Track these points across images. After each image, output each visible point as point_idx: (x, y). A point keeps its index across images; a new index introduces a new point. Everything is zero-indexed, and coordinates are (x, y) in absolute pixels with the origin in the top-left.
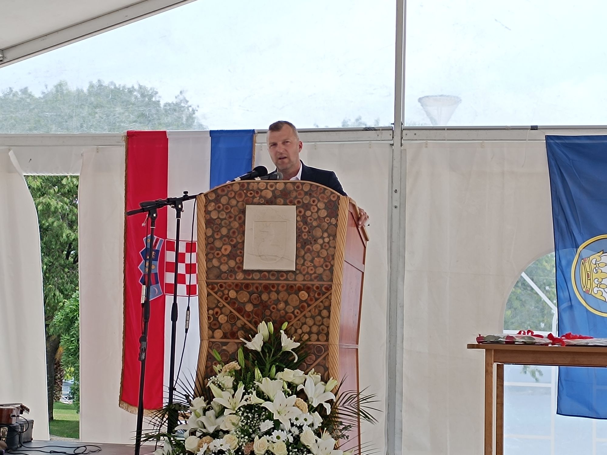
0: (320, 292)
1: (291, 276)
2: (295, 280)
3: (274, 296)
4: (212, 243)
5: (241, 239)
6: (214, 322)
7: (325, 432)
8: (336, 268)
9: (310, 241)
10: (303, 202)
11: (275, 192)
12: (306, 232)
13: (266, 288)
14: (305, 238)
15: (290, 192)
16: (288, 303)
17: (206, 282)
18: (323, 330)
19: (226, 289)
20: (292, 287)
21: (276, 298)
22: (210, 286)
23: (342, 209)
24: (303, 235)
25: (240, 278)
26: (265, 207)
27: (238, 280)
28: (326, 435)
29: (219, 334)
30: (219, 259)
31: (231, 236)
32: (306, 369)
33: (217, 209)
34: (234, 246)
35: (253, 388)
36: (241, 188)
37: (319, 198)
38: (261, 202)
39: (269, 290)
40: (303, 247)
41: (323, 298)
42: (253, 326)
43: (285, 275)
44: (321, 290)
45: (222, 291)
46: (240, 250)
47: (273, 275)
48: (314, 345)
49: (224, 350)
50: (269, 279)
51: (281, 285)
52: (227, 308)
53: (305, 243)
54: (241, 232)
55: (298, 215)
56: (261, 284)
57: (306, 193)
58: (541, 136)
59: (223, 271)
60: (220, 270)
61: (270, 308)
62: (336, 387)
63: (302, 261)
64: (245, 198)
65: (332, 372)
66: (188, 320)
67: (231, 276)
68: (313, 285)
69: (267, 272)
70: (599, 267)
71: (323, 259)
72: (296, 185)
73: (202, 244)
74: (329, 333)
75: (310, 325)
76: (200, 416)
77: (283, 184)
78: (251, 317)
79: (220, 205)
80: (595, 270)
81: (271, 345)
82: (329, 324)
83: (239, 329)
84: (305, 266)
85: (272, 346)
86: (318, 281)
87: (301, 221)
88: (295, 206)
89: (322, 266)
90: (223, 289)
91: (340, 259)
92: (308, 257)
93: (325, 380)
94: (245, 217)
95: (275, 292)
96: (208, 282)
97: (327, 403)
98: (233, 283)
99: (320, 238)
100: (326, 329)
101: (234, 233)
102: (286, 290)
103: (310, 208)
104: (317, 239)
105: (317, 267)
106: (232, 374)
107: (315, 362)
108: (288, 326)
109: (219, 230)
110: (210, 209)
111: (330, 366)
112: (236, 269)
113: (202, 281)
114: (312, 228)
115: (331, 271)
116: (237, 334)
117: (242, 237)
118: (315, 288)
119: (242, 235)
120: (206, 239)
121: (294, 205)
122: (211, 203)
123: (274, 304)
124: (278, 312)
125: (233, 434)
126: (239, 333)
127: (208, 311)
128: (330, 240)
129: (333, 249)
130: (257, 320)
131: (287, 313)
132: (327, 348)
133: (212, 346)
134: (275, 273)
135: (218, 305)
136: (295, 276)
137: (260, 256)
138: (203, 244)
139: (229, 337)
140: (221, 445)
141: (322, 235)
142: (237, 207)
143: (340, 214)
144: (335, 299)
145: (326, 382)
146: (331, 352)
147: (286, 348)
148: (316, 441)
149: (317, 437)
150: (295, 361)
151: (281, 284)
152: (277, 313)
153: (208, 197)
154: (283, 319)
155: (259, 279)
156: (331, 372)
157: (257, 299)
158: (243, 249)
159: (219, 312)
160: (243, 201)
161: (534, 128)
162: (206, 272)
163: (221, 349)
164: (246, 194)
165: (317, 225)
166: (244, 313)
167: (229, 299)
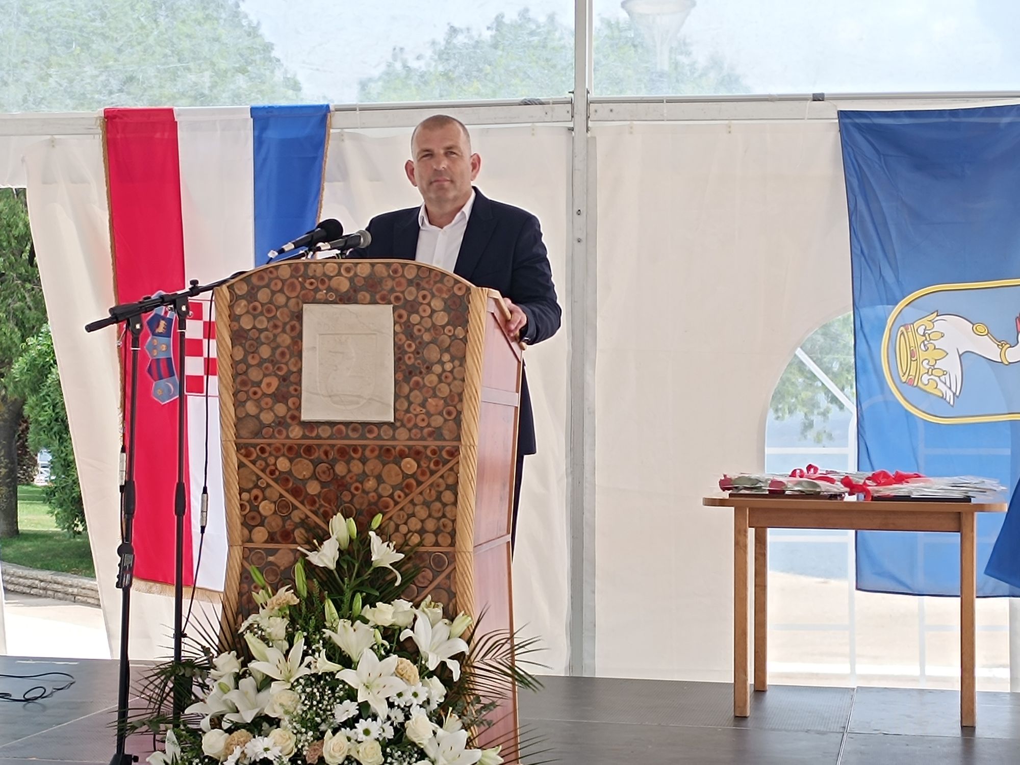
0: (439, 459)
1: (386, 432)
2: (393, 438)
3: (357, 467)
4: (245, 372)
5: (295, 365)
6: (253, 514)
7: (451, 716)
8: (466, 416)
9: (420, 368)
10: (405, 298)
11: (355, 281)
12: (412, 353)
13: (343, 452)
14: (409, 363)
15: (381, 281)
16: (383, 479)
17: (235, 444)
18: (444, 526)
19: (271, 454)
20: (388, 450)
21: (361, 471)
22: (243, 451)
23: (474, 311)
24: (406, 357)
25: (295, 437)
26: (336, 308)
27: (291, 439)
28: (452, 720)
29: (260, 534)
30: (258, 401)
31: (277, 361)
32: (417, 597)
33: (251, 311)
34: (284, 379)
35: (321, 642)
36: (294, 273)
37: (434, 290)
38: (331, 299)
39: (347, 457)
40: (407, 380)
41: (443, 470)
42: (321, 519)
43: (376, 429)
44: (441, 456)
45: (265, 460)
46: (295, 386)
47: (354, 430)
48: (430, 553)
49: (271, 563)
50: (347, 437)
51: (369, 448)
52: (274, 488)
53: (410, 373)
54: (296, 353)
55: (398, 322)
56: (333, 446)
57: (410, 282)
58: (830, 111)
59: (264, 424)
60: (260, 421)
61: (350, 488)
62: (470, 627)
63: (406, 404)
64: (301, 291)
65: (462, 600)
66: (205, 510)
67: (280, 432)
68: (426, 447)
69: (344, 425)
70: (930, 339)
71: (442, 401)
72: (393, 267)
73: (226, 375)
74: (455, 532)
75: (423, 519)
76: (229, 690)
77: (369, 265)
78: (317, 505)
79: (257, 304)
80: (922, 345)
81: (353, 557)
82: (456, 516)
83: (296, 526)
84: (412, 413)
85: (355, 559)
86: (435, 439)
87: (402, 333)
88: (392, 306)
89: (441, 414)
90: (266, 455)
91: (473, 399)
92: (417, 396)
93: (450, 615)
94: (301, 325)
95: (360, 459)
96: (239, 444)
97: (453, 659)
98: (284, 445)
99: (436, 363)
100: (450, 524)
101: (283, 354)
102: (378, 457)
103: (418, 309)
104: (432, 364)
105: (432, 415)
106: (285, 613)
107: (431, 582)
108: (384, 520)
109: (257, 348)
110: (238, 311)
111: (459, 589)
112: (289, 421)
113: (229, 442)
114: (422, 345)
115: (458, 421)
116: (293, 534)
117: (297, 362)
118: (429, 453)
119: (297, 358)
120: (234, 366)
121: (389, 303)
122: (240, 301)
123: (357, 481)
124: (365, 496)
125: (286, 727)
126: (297, 533)
127: (240, 494)
128: (454, 367)
129: (461, 382)
130: (327, 509)
131: (380, 496)
132: (452, 558)
133: (249, 556)
134: (359, 426)
135: (257, 483)
136: (394, 431)
137: (330, 396)
138: (228, 375)
139: (280, 539)
140: (266, 750)
141: (441, 358)
142: (288, 308)
143: (472, 320)
144: (466, 472)
145: (452, 620)
146: (460, 566)
147: (380, 562)
148: (435, 733)
149: (437, 726)
150: (397, 584)
151: (369, 445)
152: (363, 497)
153: (234, 291)
154: (373, 507)
155: (329, 438)
156: (460, 601)
157: (328, 472)
158: (299, 383)
159: (261, 497)
160: (297, 297)
161: (818, 98)
162: (235, 426)
163: (264, 562)
164: (302, 284)
165: (430, 339)
166: (305, 497)
167: (277, 473)
